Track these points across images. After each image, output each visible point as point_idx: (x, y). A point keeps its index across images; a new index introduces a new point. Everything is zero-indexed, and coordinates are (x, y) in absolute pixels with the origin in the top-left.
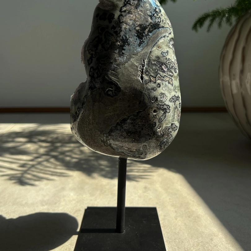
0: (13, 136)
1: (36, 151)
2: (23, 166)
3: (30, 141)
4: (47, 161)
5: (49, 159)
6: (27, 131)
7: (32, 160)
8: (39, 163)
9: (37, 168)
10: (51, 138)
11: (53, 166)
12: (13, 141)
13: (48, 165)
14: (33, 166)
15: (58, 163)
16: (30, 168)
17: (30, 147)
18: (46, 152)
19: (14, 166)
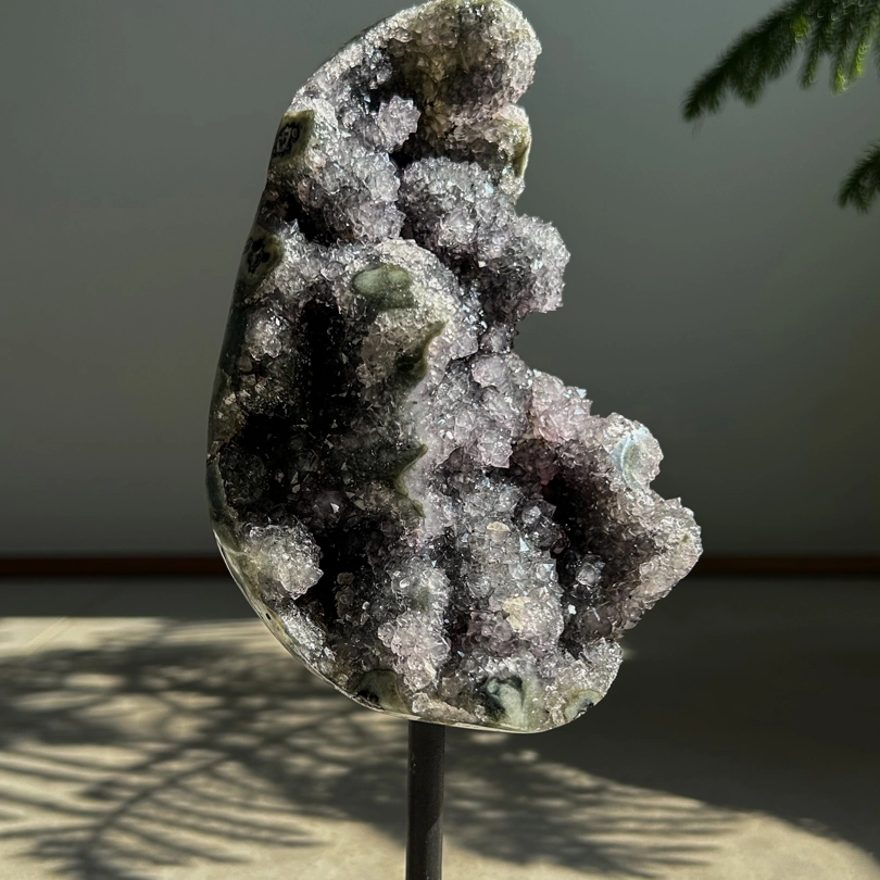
0: (63, 664)
1: (158, 729)
2: (98, 792)
3: (132, 689)
4: (208, 770)
5: (220, 762)
6: (118, 645)
7: (138, 769)
8: (173, 782)
9: (162, 805)
10: (224, 673)
11: (234, 795)
12: (56, 688)
13: (213, 789)
14: (145, 794)
15: (258, 784)
16: (132, 801)
17: (133, 710)
18: (203, 730)
19: (60, 793)
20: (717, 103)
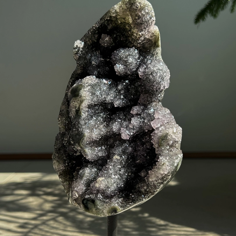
0: (13, 187)
1: (40, 207)
2: (22, 226)
3: (33, 195)
4: (54, 219)
5: (57, 217)
6: (29, 181)
7: (34, 219)
8: (44, 223)
9: (41, 230)
11: (61, 227)
12: (12, 194)
13: (55, 225)
14: (36, 226)
15: (68, 223)
16: (32, 229)
17: (33, 201)
18: (53, 207)
19: (12, 226)
20: (205, 18)
